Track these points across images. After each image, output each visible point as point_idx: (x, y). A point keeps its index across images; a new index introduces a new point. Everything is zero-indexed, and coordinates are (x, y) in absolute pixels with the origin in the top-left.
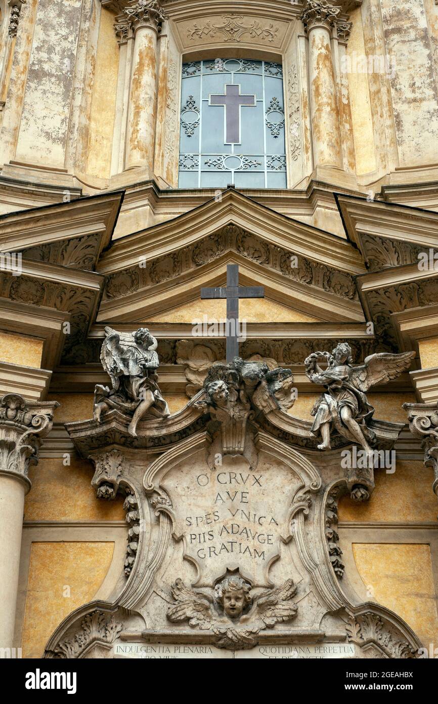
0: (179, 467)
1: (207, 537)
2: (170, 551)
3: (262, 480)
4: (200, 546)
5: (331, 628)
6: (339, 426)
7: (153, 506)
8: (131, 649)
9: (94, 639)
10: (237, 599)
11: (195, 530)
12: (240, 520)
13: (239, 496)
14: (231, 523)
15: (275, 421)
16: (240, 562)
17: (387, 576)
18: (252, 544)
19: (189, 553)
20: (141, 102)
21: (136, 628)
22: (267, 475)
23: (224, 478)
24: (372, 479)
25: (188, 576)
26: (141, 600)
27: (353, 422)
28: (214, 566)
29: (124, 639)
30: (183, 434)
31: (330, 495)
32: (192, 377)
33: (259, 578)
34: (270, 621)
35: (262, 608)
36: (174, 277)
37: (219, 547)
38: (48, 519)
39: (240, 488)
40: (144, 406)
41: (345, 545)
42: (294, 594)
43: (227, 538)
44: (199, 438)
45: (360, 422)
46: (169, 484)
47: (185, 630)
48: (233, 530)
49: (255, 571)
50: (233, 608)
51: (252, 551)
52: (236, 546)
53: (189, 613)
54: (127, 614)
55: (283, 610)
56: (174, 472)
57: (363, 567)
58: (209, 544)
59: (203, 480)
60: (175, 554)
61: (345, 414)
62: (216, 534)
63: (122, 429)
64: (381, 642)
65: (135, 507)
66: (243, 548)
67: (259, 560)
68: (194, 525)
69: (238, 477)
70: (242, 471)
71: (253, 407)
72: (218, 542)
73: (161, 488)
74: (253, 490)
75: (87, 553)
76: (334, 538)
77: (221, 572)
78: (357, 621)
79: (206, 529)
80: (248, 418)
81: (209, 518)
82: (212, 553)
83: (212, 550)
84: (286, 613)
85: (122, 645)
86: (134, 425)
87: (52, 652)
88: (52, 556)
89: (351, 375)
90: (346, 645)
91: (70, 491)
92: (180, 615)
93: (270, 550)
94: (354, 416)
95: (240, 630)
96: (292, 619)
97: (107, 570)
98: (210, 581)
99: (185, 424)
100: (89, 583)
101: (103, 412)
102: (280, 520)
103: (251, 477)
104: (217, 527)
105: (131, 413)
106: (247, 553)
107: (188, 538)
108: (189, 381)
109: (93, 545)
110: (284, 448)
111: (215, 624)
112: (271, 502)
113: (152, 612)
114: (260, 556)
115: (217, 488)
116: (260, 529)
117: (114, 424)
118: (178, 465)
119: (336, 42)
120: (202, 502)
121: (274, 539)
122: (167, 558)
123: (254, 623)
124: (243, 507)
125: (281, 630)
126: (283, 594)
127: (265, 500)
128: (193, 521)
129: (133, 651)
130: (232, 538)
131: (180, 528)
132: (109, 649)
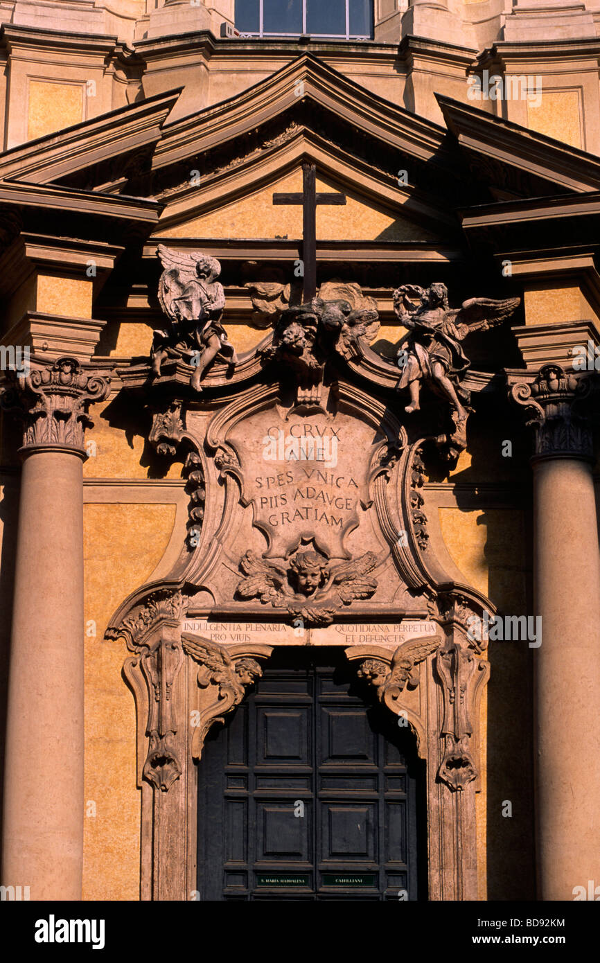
0: (247, 418)
1: (279, 501)
2: (238, 516)
3: (341, 433)
4: (271, 512)
5: (410, 605)
7: (219, 465)
8: (200, 626)
9: (162, 619)
10: (313, 575)
11: (266, 493)
12: (316, 482)
14: (306, 485)
15: (357, 369)
16: (315, 530)
18: (329, 509)
19: (259, 519)
21: (200, 601)
22: (346, 428)
23: (298, 431)
24: (464, 437)
25: (258, 545)
26: (210, 574)
27: (446, 380)
28: (286, 532)
29: (192, 616)
30: (253, 381)
32: (260, 303)
33: (335, 548)
34: (347, 598)
35: (339, 584)
37: (292, 512)
40: (209, 354)
41: (429, 510)
42: (373, 567)
43: (301, 503)
45: (453, 379)
46: (236, 437)
48: (308, 494)
49: (331, 539)
50: (309, 585)
51: (329, 517)
52: (312, 512)
53: (262, 589)
54: (194, 589)
55: (360, 586)
56: (241, 424)
58: (281, 509)
60: (244, 519)
61: (438, 371)
62: (289, 498)
64: (464, 622)
65: (199, 467)
66: (320, 514)
67: (337, 528)
68: (265, 488)
69: (314, 430)
70: (318, 422)
72: (291, 507)
73: (227, 442)
75: (146, 517)
76: (418, 503)
77: (294, 541)
79: (277, 491)
81: (281, 479)
82: (285, 520)
83: (285, 516)
84: (364, 589)
85: (190, 621)
86: (198, 376)
87: (115, 630)
88: (108, 520)
89: (445, 319)
90: (426, 623)
92: (251, 591)
93: (348, 515)
94: (447, 373)
95: (312, 609)
97: (169, 537)
98: (282, 551)
99: (255, 370)
100: (151, 554)
102: (359, 481)
103: (328, 430)
104: (290, 491)
106: (324, 520)
107: (258, 502)
108: (256, 308)
109: (152, 507)
111: (291, 601)
112: (350, 460)
113: (221, 586)
114: (337, 524)
116: (338, 493)
117: (176, 376)
118: (247, 414)
121: (352, 503)
122: (236, 525)
123: (330, 600)
124: (318, 465)
125: (358, 606)
126: (361, 568)
127: (344, 458)
128: (264, 482)
129: (202, 629)
130: (308, 503)
131: (250, 489)
132: (176, 626)
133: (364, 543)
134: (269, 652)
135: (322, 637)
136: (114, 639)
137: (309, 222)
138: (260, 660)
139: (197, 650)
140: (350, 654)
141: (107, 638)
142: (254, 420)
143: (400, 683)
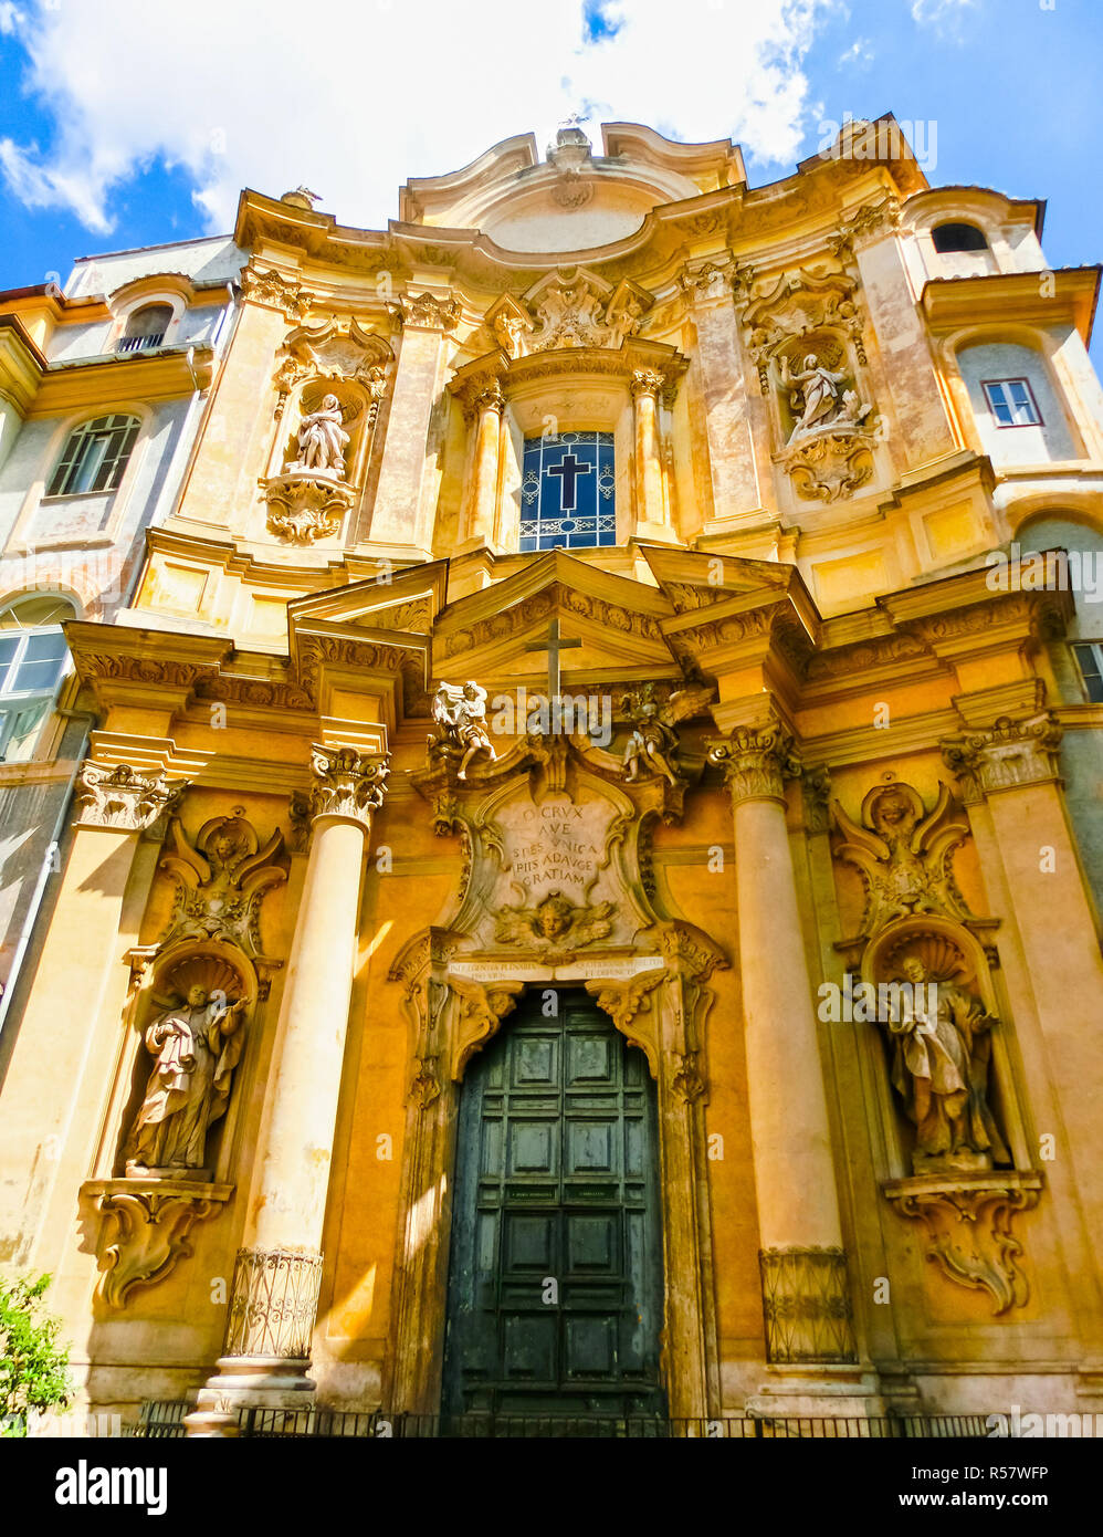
0: (508, 803)
1: (532, 866)
2: (499, 880)
3: (583, 813)
4: (526, 875)
5: (644, 941)
6: (646, 759)
7: (484, 840)
8: (464, 967)
10: (555, 921)
11: (521, 860)
12: (561, 849)
13: (561, 827)
14: (553, 852)
15: (591, 758)
17: (696, 894)
18: (572, 870)
19: (516, 881)
21: (466, 947)
22: (587, 806)
23: (549, 811)
24: (681, 806)
25: (514, 900)
26: (470, 925)
27: (659, 759)
28: (540, 890)
29: (458, 958)
30: (511, 774)
31: (643, 823)
33: (580, 901)
34: (587, 939)
37: (542, 874)
39: (563, 821)
40: (471, 752)
41: (658, 868)
42: (610, 914)
43: (549, 866)
45: (665, 756)
46: (500, 818)
47: (510, 949)
48: (555, 859)
49: (574, 893)
50: (551, 930)
51: (572, 876)
52: (558, 873)
55: (600, 928)
56: (504, 807)
57: (673, 886)
58: (533, 872)
59: (529, 815)
60: (504, 881)
61: (651, 748)
62: (540, 863)
64: (686, 954)
65: (466, 842)
66: (564, 874)
67: (579, 885)
68: (521, 856)
69: (561, 810)
70: (565, 803)
71: (571, 747)
72: (541, 871)
73: (492, 823)
74: (574, 821)
75: (427, 885)
76: (649, 861)
79: (530, 859)
81: (534, 849)
82: (536, 881)
83: (536, 878)
84: (601, 931)
85: (457, 963)
86: (463, 769)
87: (395, 972)
88: (396, 890)
89: (657, 712)
90: (657, 956)
92: (506, 936)
93: (588, 875)
94: (659, 750)
96: (609, 934)
97: (444, 899)
99: (510, 766)
100: (429, 911)
101: (434, 759)
102: (598, 847)
103: (572, 810)
104: (541, 857)
105: (460, 759)
106: (568, 879)
107: (515, 867)
109: (432, 877)
110: (600, 783)
112: (590, 832)
113: (482, 934)
114: (579, 881)
115: (542, 821)
116: (580, 857)
118: (506, 800)
119: (661, 408)
120: (528, 835)
121: (592, 866)
122: (497, 887)
123: (572, 940)
124: (564, 838)
125: (596, 947)
126: (600, 914)
127: (585, 830)
128: (520, 853)
129: (465, 970)
130: (554, 866)
131: (508, 859)
132: (446, 967)
133: (600, 895)
134: (520, 987)
135: (565, 973)
136: (397, 982)
138: (512, 996)
139: (462, 990)
140: (588, 986)
141: (389, 980)
142: (513, 805)
143: (634, 1010)
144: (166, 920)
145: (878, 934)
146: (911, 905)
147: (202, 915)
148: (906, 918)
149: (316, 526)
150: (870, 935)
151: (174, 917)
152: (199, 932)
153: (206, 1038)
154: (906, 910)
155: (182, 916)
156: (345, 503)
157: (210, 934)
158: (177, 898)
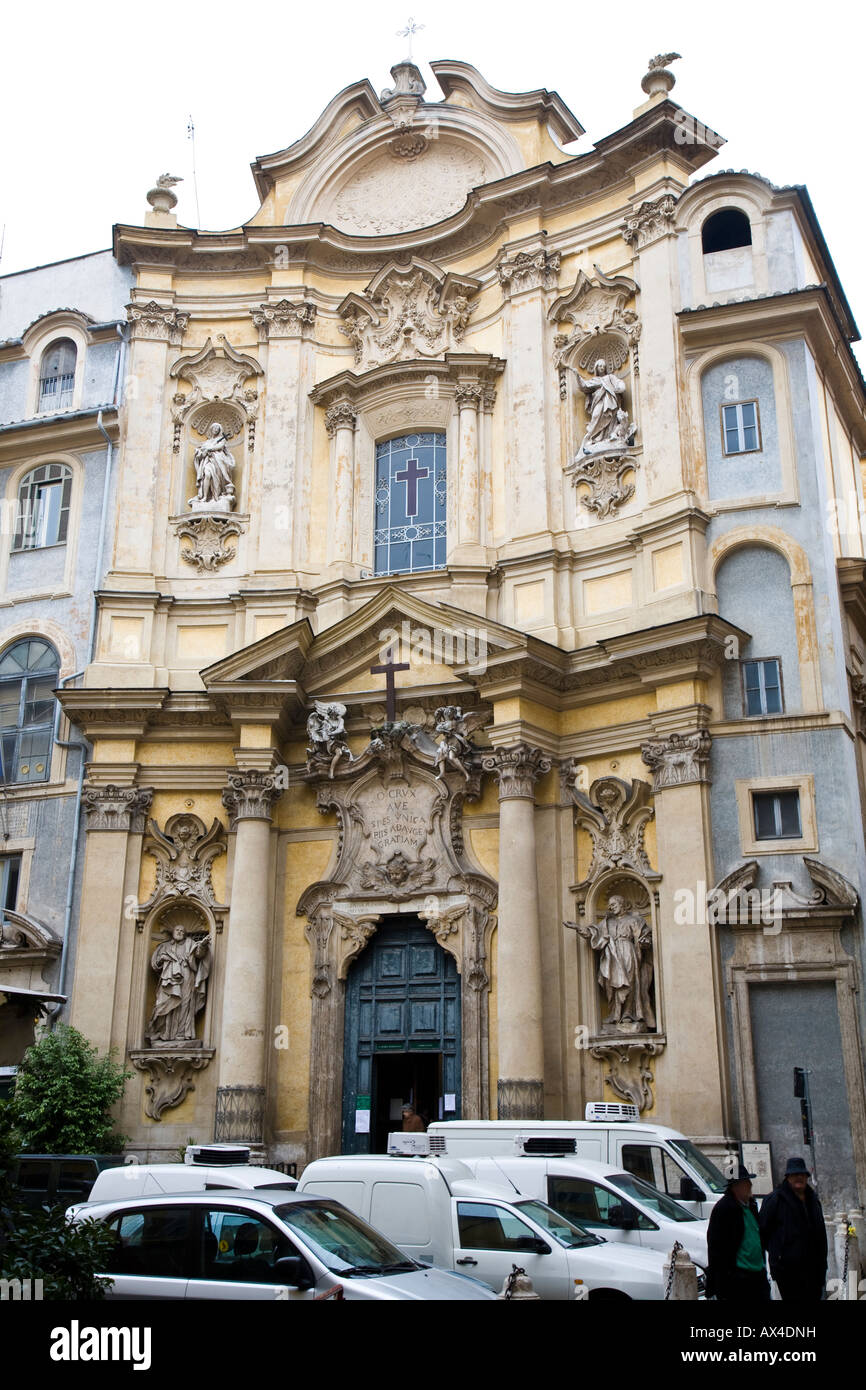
0: (366, 790)
1: (384, 833)
2: (363, 844)
3: (416, 794)
4: (380, 840)
5: (454, 886)
6: (450, 762)
7: (351, 817)
9: (321, 903)
10: (397, 874)
11: (377, 829)
12: (402, 822)
13: (402, 805)
14: (397, 823)
15: (417, 756)
16: (402, 848)
18: (409, 836)
19: (373, 844)
20: (340, 501)
21: (345, 893)
22: (418, 789)
23: (393, 794)
24: (478, 789)
25: (372, 858)
26: (346, 877)
27: (457, 761)
28: (388, 851)
29: (339, 901)
30: (366, 769)
31: (454, 801)
32: (373, 725)
33: (414, 858)
34: (418, 885)
35: (414, 877)
36: (362, 650)
37: (390, 839)
38: (296, 827)
39: (403, 800)
40: (336, 758)
41: (466, 833)
42: (433, 866)
43: (395, 834)
44: (373, 772)
45: (460, 759)
46: (361, 800)
47: (371, 893)
48: (398, 828)
49: (411, 853)
50: (395, 879)
51: (409, 840)
52: (400, 838)
53: (374, 883)
54: (342, 886)
55: (426, 876)
56: (363, 793)
57: (475, 846)
58: (385, 837)
59: (381, 796)
60: (366, 845)
62: (388, 831)
63: (326, 773)
64: (480, 894)
65: (340, 819)
66: (404, 839)
67: (414, 846)
68: (376, 827)
69: (402, 792)
70: (404, 788)
71: (403, 750)
72: (390, 835)
73: (356, 804)
74: (410, 799)
75: (318, 848)
76: (458, 828)
77: (391, 855)
78: (467, 881)
79: (382, 828)
80: (402, 756)
81: (384, 821)
82: (386, 844)
83: (387, 841)
84: (428, 879)
85: (337, 904)
86: (332, 771)
87: (300, 910)
88: (298, 852)
90: (462, 896)
91: (306, 808)
92: (368, 884)
93: (419, 839)
94: (456, 755)
95: (400, 892)
96: (432, 881)
97: (329, 858)
98: (385, 862)
99: (365, 763)
100: (320, 867)
101: (312, 765)
102: (426, 819)
103: (409, 792)
104: (389, 827)
105: (330, 762)
106: (407, 842)
107: (373, 835)
109: (320, 842)
110: (425, 773)
111: (388, 889)
112: (421, 807)
113: (354, 882)
114: (414, 843)
115: (389, 800)
116: (414, 826)
117: (320, 772)
118: (364, 788)
119: (481, 419)
120: (381, 811)
121: (423, 831)
122: (362, 849)
123: (409, 886)
124: (404, 812)
125: (425, 889)
126: (427, 867)
127: (417, 806)
128: (376, 823)
129: (343, 909)
130: (398, 833)
131: (368, 829)
132: (330, 907)
133: (429, 853)
134: (378, 918)
135: (405, 908)
136: (302, 916)
137: (390, 680)
138: (374, 922)
139: (342, 921)
140: (420, 916)
141: (298, 915)
142: (370, 790)
143: (448, 932)
144: (153, 885)
145: (597, 881)
146: (615, 862)
147: (175, 880)
148: (613, 870)
149: (218, 555)
150: (592, 881)
151: (158, 883)
152: (174, 892)
153: (187, 961)
154: (612, 865)
155: (163, 883)
156: (236, 529)
157: (182, 892)
158: (158, 870)
